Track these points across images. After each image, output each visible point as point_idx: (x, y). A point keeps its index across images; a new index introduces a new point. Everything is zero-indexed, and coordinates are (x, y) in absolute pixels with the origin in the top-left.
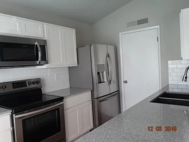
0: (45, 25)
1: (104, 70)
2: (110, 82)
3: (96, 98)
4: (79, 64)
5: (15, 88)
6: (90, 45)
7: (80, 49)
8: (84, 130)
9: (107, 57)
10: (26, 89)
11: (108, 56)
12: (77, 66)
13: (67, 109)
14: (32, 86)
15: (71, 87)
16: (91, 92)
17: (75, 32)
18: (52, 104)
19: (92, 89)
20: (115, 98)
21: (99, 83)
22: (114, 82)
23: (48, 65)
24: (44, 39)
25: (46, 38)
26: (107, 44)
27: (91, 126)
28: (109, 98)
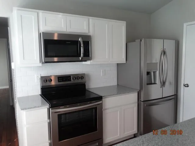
0: (91, 20)
1: (157, 69)
2: (163, 84)
3: (142, 101)
4: (127, 61)
5: (60, 82)
6: (140, 40)
7: (129, 44)
8: (125, 133)
9: (162, 55)
10: (71, 83)
11: (164, 53)
12: (125, 62)
13: (106, 109)
14: (77, 81)
15: (118, 85)
16: (137, 93)
17: (125, 24)
18: (89, 103)
19: (139, 91)
20: (171, 103)
21: (148, 84)
22: (170, 83)
23: (92, 61)
24: (89, 34)
25: (91, 34)
26: (164, 38)
27: (135, 130)
28: (163, 103)
